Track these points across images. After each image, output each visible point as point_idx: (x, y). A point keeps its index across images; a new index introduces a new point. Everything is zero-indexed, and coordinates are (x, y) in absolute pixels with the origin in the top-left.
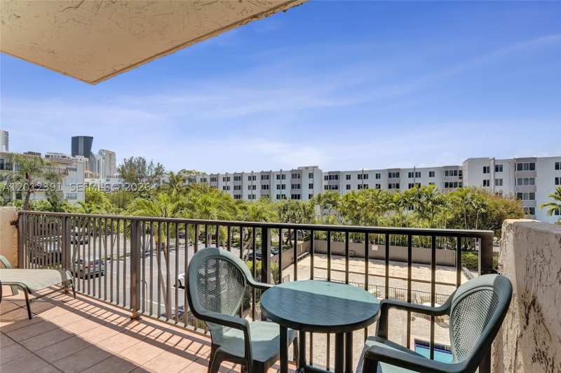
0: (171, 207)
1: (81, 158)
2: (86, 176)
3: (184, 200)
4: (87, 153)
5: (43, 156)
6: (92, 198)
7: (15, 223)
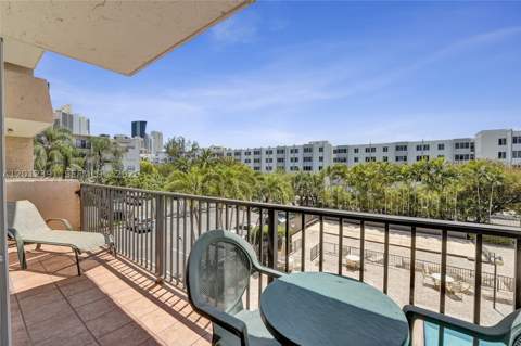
0: (200, 178)
1: (138, 138)
2: (141, 152)
3: (212, 172)
4: (143, 135)
5: (112, 138)
6: (146, 170)
7: (78, 193)
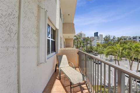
1: (96, 37)
2: (97, 40)
4: (97, 36)
5: (90, 37)
6: (98, 45)
